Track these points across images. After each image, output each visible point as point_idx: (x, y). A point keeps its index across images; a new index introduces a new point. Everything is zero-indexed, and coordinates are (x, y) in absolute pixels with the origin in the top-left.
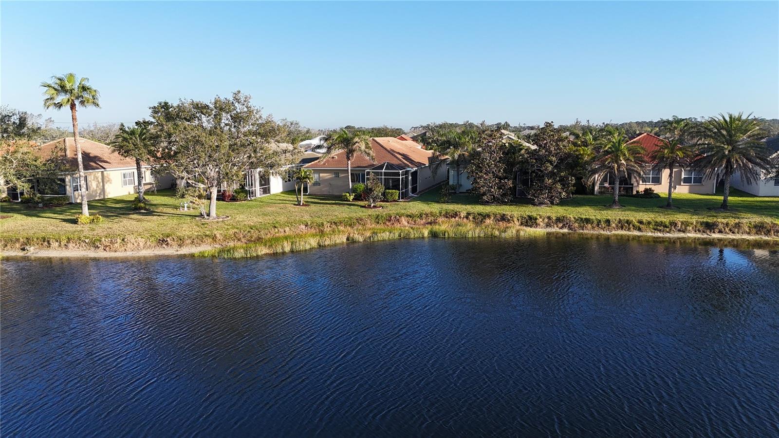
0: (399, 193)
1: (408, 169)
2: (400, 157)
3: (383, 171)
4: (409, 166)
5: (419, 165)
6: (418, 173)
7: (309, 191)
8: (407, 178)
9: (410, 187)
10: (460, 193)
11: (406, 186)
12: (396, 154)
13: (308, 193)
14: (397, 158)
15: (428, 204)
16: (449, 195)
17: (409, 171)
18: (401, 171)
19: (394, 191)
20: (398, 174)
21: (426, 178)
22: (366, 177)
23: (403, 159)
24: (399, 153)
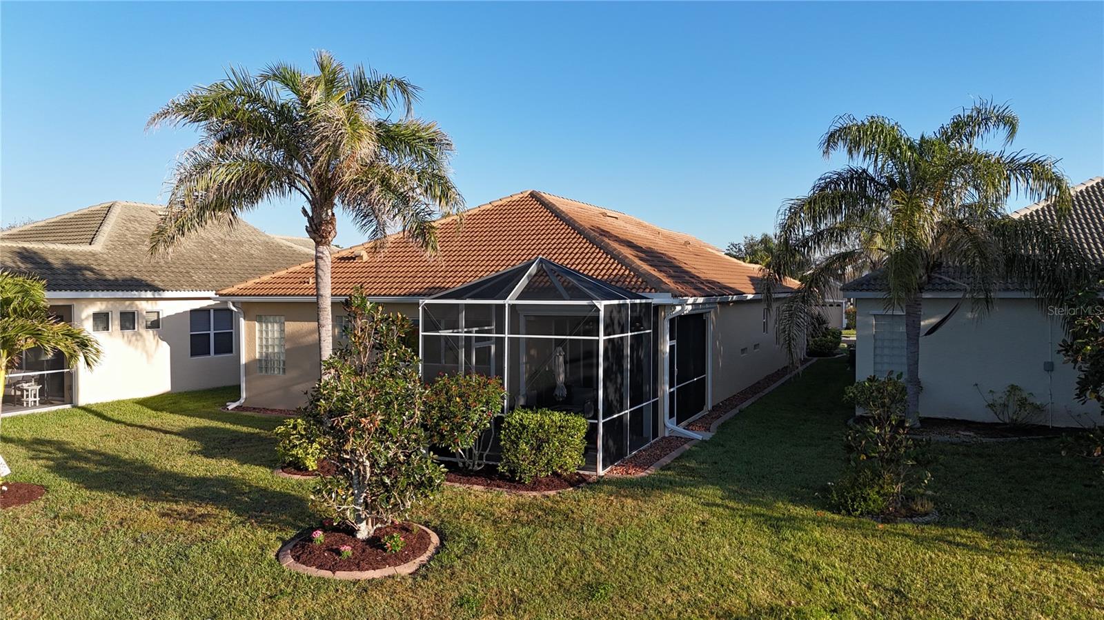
0: (593, 430)
1: (656, 299)
2: (627, 252)
3: (510, 300)
4: (658, 287)
5: (715, 291)
6: (710, 328)
7: (244, 395)
8: (645, 346)
9: (666, 389)
10: (928, 423)
11: (642, 388)
12: (615, 245)
13: (242, 401)
14: (615, 256)
15: (776, 525)
16: (922, 463)
17: (657, 307)
18: (601, 304)
19: (557, 416)
20: (588, 323)
21: (743, 350)
22: (421, 333)
23: (641, 259)
24: (630, 244)
